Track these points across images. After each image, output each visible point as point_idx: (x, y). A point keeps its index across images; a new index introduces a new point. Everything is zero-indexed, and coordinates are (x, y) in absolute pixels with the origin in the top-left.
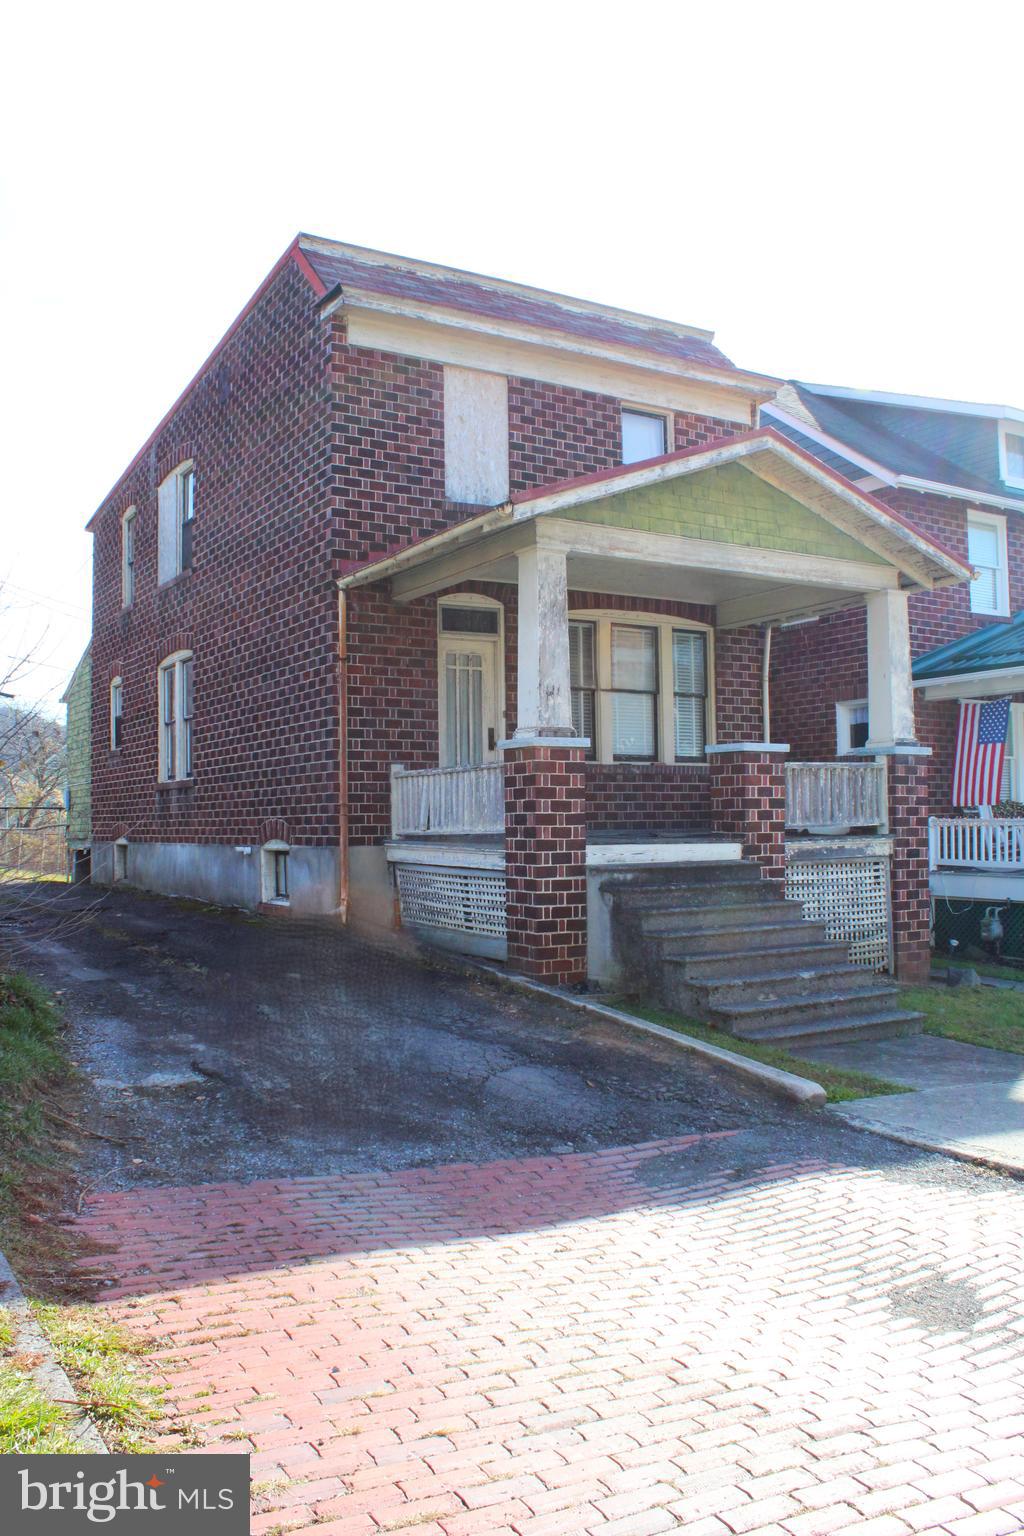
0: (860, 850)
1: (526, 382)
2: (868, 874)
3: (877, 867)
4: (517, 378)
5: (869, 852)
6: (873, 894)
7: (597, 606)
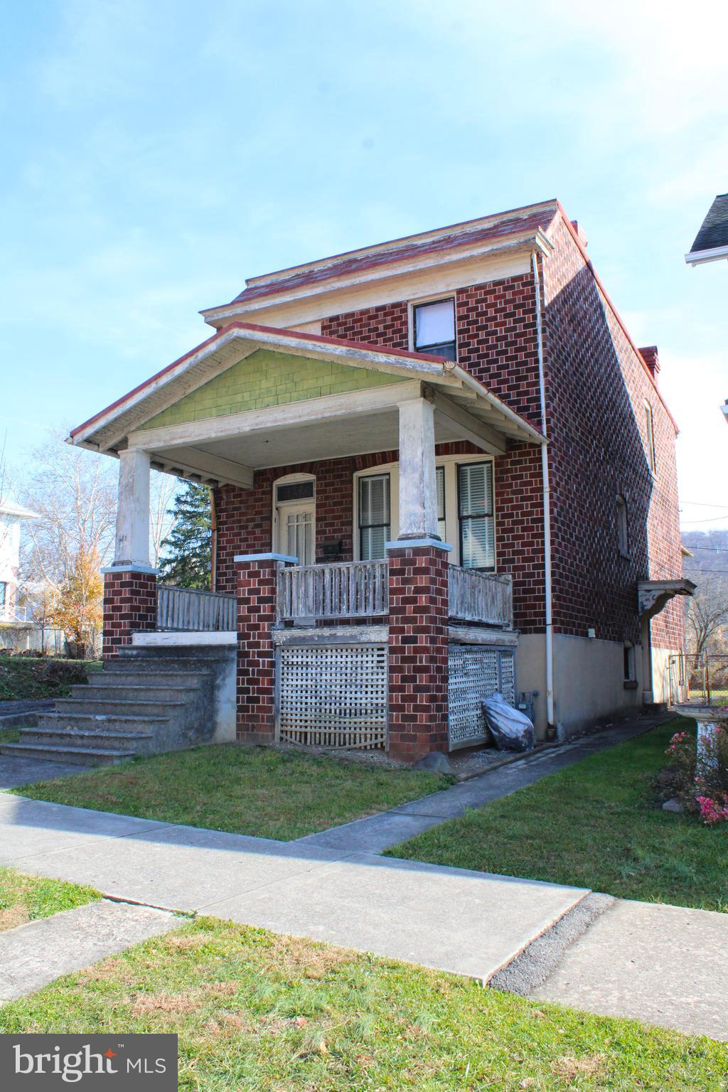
0: (353, 637)
1: (332, 319)
2: (370, 660)
3: (380, 652)
4: (326, 319)
5: (364, 638)
6: (375, 677)
7: (385, 462)
